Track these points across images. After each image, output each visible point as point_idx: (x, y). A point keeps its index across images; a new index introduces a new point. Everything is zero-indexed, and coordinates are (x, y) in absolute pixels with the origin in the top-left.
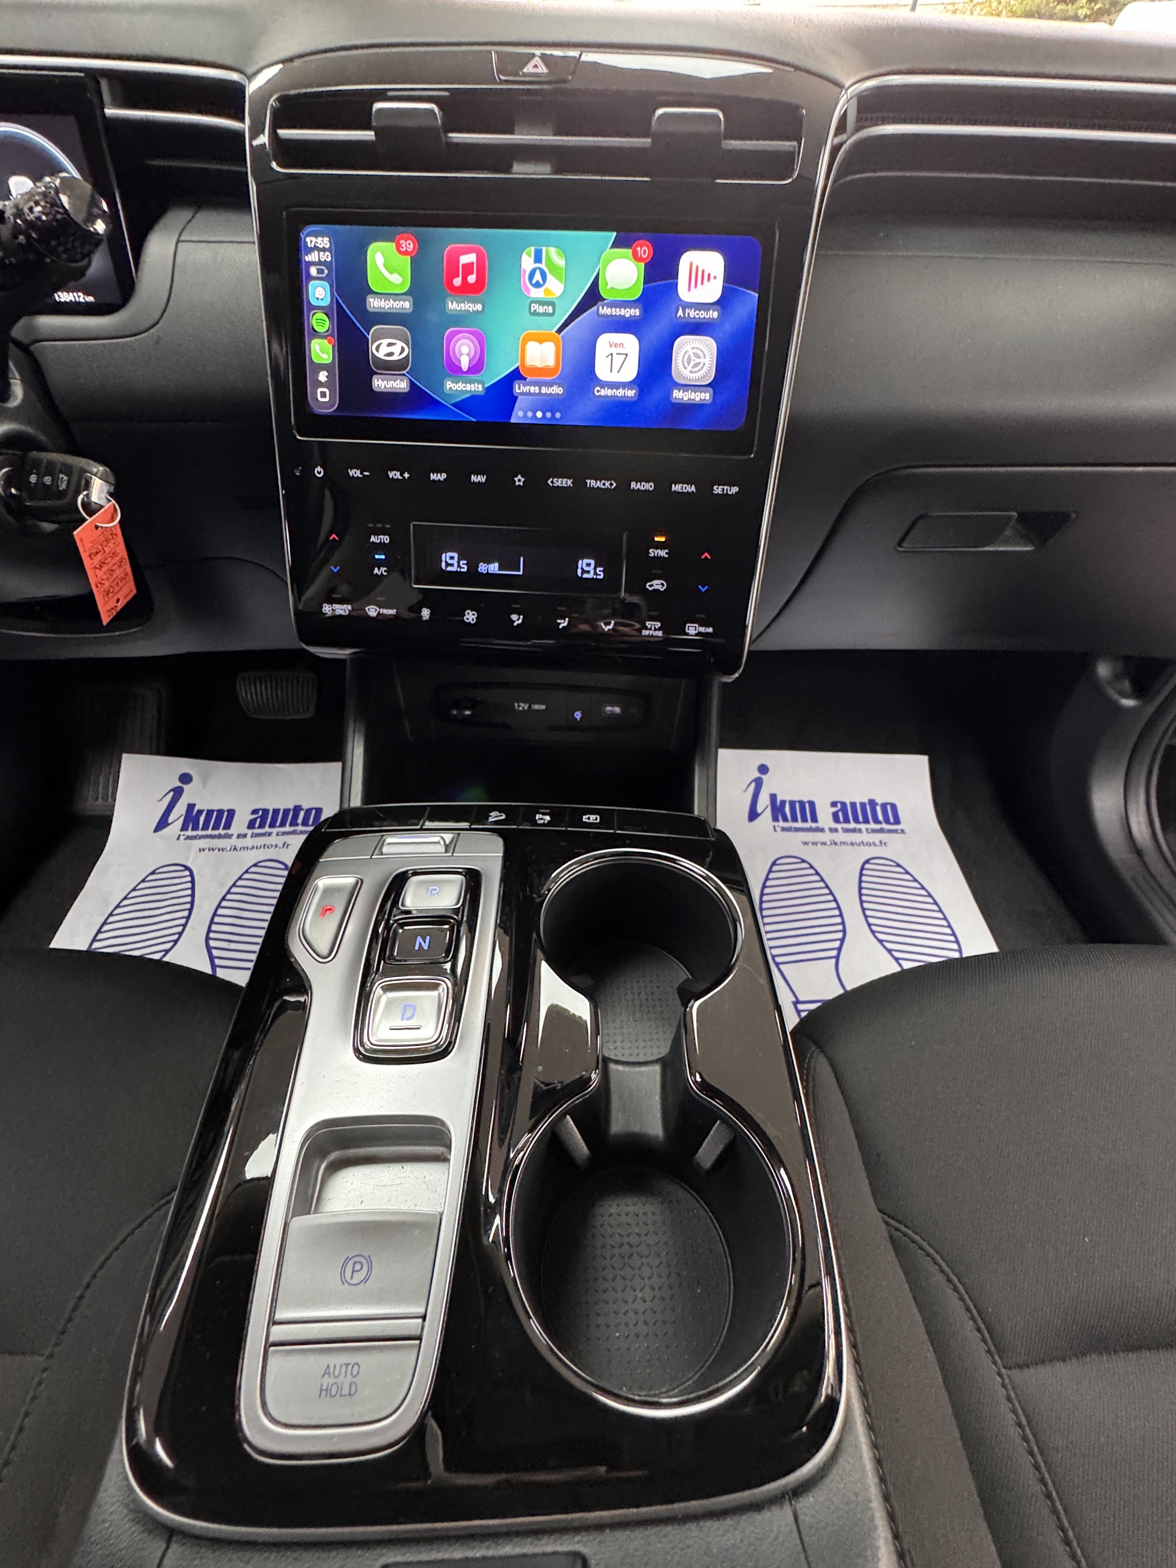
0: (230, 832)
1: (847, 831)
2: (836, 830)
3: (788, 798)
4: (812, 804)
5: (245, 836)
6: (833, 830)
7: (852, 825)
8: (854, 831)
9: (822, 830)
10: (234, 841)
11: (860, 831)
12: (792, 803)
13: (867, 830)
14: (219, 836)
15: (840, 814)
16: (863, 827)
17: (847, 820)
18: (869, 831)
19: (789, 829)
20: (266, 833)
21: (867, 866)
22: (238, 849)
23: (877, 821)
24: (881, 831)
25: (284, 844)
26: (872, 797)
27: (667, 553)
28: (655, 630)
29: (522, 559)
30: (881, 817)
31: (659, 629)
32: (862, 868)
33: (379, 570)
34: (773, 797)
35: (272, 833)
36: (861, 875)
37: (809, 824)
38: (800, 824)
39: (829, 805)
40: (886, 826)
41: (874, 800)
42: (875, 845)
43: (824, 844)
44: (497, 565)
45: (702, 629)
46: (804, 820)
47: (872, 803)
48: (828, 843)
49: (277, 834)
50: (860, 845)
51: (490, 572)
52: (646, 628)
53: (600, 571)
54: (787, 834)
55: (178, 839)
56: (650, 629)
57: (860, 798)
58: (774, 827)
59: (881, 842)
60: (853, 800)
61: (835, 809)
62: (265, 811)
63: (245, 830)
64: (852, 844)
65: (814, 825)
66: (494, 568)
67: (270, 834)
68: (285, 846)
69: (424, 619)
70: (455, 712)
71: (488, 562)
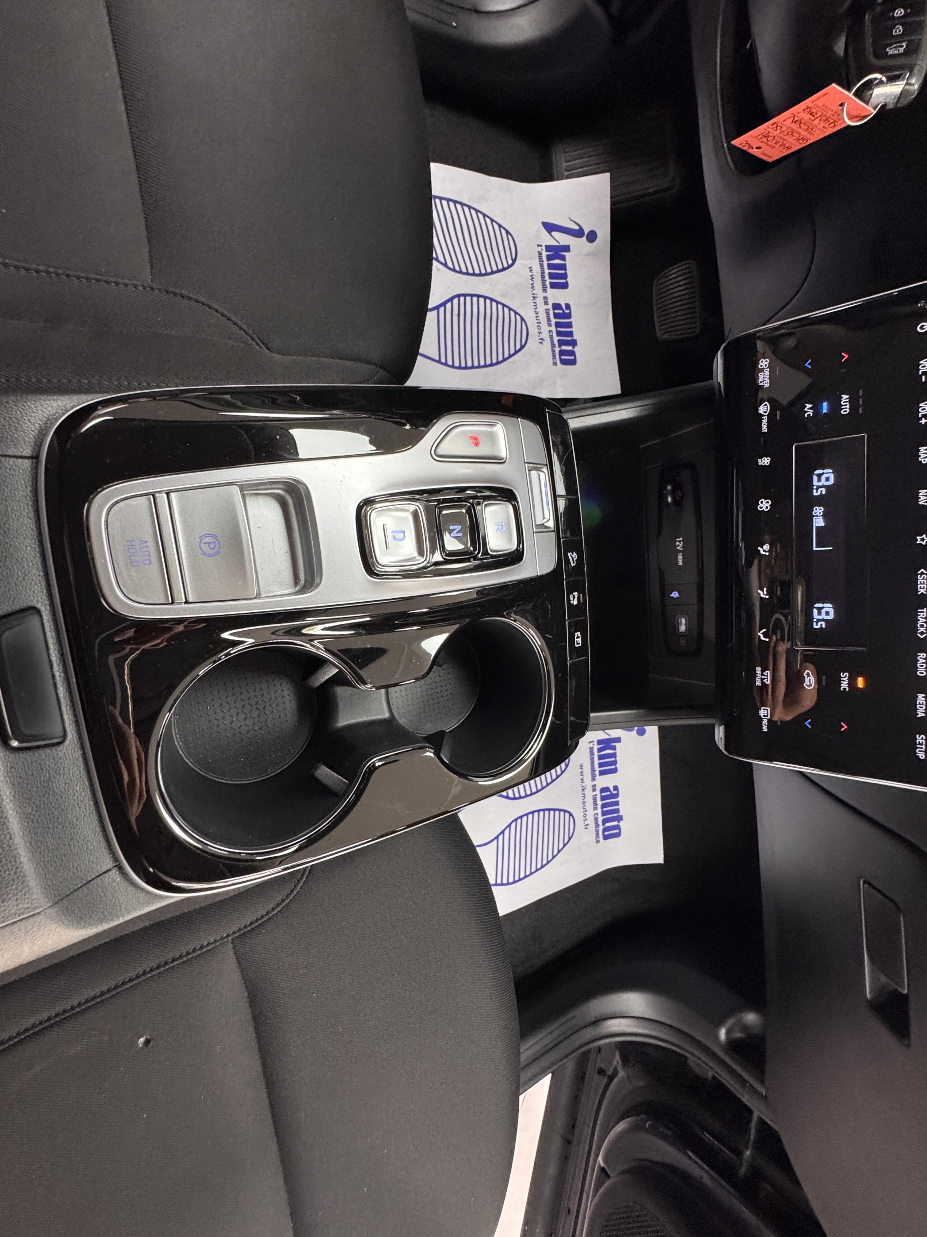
0: (549, 289)
1: (595, 799)
2: (594, 790)
3: (618, 751)
4: (615, 771)
5: (546, 303)
6: (594, 788)
7: (600, 803)
8: (595, 804)
9: (593, 779)
10: (540, 294)
11: (596, 809)
12: (614, 755)
13: (597, 814)
14: (544, 281)
15: (608, 793)
16: (599, 811)
17: (603, 798)
18: (596, 816)
19: (592, 753)
20: (551, 321)
21: (567, 815)
22: (534, 301)
23: (605, 821)
24: (597, 825)
25: (542, 339)
26: (624, 818)
27: (845, 689)
28: (762, 679)
29: (831, 548)
30: (607, 825)
31: (763, 683)
32: (565, 811)
33: (810, 409)
34: (618, 740)
35: (551, 326)
36: (560, 810)
37: (597, 769)
38: (597, 762)
39: (615, 784)
40: (601, 828)
41: (622, 820)
42: (584, 821)
43: (582, 780)
44: (823, 524)
45: (765, 722)
46: (601, 765)
47: (620, 819)
48: (583, 784)
49: (550, 331)
50: (584, 809)
51: (814, 518)
52: (763, 671)
53: (821, 625)
54: (588, 751)
55: (538, 245)
56: (762, 675)
57: (623, 808)
58: (593, 742)
59: (587, 825)
60: (620, 803)
61: (612, 789)
62: (569, 316)
63: (551, 302)
64: (584, 803)
65: (597, 773)
66: (819, 522)
67: (550, 325)
68: (541, 341)
69: (759, 460)
70: (669, 488)
71: (824, 516)
